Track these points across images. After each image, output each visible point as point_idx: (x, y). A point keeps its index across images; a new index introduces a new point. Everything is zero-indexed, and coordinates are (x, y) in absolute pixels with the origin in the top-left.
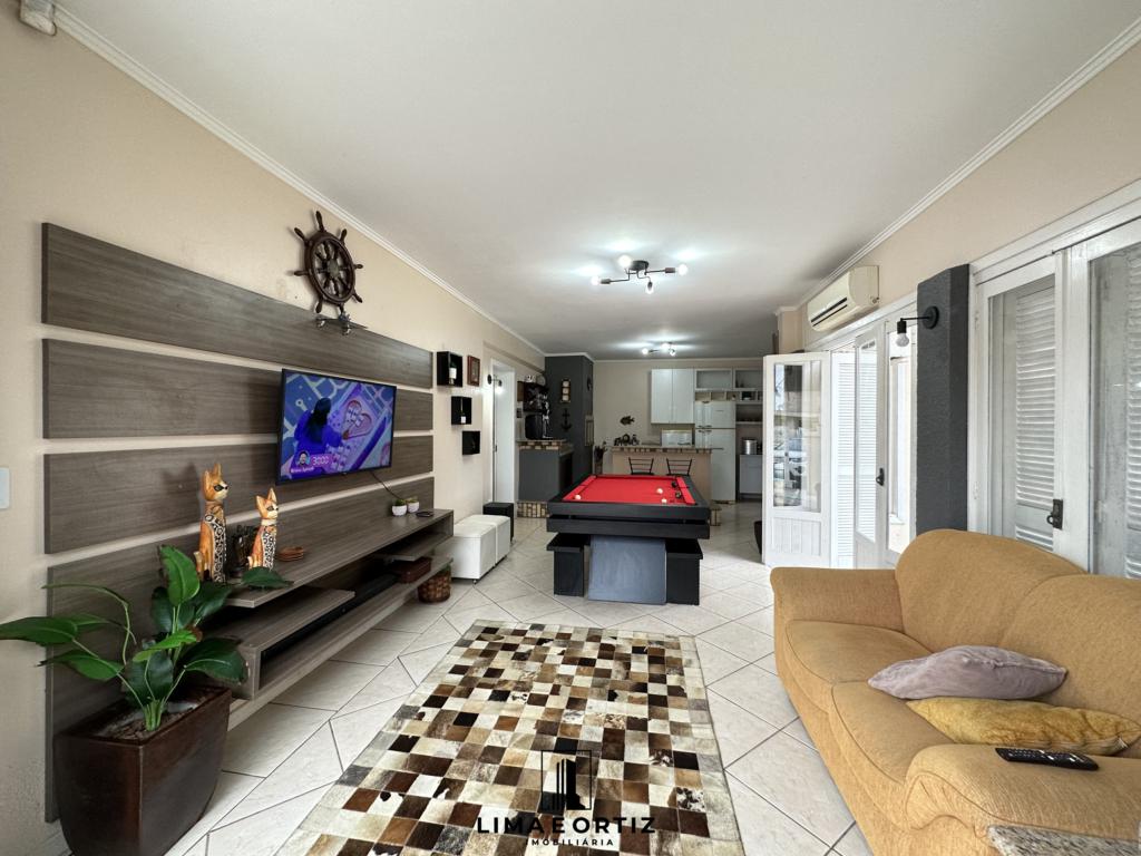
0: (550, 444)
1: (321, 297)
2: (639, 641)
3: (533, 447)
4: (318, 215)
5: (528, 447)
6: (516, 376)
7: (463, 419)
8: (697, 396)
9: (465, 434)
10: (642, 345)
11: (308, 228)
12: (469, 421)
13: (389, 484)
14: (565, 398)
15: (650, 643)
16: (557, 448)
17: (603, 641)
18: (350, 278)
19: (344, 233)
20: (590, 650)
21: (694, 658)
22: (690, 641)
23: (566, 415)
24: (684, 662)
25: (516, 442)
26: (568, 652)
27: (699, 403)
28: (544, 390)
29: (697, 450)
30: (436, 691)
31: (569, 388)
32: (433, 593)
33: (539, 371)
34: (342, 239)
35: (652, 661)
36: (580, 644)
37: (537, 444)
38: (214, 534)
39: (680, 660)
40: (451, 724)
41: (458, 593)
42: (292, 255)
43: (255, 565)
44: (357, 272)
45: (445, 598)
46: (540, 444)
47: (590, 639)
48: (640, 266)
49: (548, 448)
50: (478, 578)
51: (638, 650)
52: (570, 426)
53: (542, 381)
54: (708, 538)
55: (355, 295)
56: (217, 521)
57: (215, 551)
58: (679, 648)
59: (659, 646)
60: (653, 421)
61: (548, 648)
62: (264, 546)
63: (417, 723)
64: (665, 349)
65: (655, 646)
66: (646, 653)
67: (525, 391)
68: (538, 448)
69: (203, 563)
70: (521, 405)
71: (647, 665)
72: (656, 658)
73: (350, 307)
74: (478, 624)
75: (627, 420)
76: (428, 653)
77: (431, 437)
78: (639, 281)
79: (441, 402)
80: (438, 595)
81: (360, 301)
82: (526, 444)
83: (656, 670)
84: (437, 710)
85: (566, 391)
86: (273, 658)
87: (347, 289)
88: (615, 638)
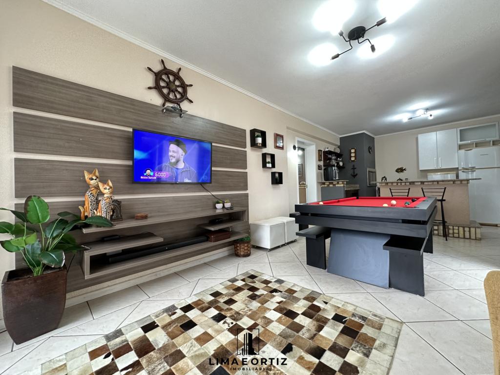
0: (338, 183)
1: (166, 99)
2: (345, 311)
3: (328, 185)
4: (162, 61)
5: (325, 186)
6: (316, 147)
7: (269, 165)
8: (460, 147)
9: (273, 174)
11: (157, 68)
12: (273, 166)
13: (214, 193)
14: (353, 159)
15: (354, 315)
16: (342, 185)
17: (315, 303)
18: (185, 91)
19: (180, 69)
20: (300, 307)
21: (391, 343)
22: (395, 325)
23: (354, 168)
24: (377, 343)
25: (318, 183)
26: (285, 302)
27: (462, 151)
28: (338, 155)
29: (461, 181)
30: (193, 303)
31: (355, 152)
33: (336, 145)
34: (178, 73)
35: (346, 331)
36: (297, 300)
37: (330, 183)
38: (90, 200)
39: (374, 340)
40: (179, 325)
41: (256, 255)
43: (98, 215)
44: (188, 88)
46: (332, 183)
47: (306, 299)
48: (357, 34)
49: (337, 185)
50: (269, 248)
51: (338, 318)
52: (357, 174)
53: (338, 151)
55: (188, 99)
56: (91, 194)
58: (379, 328)
59: (360, 321)
60: (421, 169)
61: (274, 296)
62: (102, 206)
63: (168, 317)
64: (421, 115)
65: (356, 319)
66: (343, 323)
68: (331, 186)
69: (84, 212)
70: (322, 163)
71: (338, 333)
72: (351, 331)
73: (185, 105)
74: (250, 272)
75: (400, 170)
77: (247, 173)
79: (253, 157)
80: (242, 253)
81: (192, 102)
82: (324, 184)
83: (343, 342)
84: (183, 313)
85: (353, 155)
88: (326, 303)
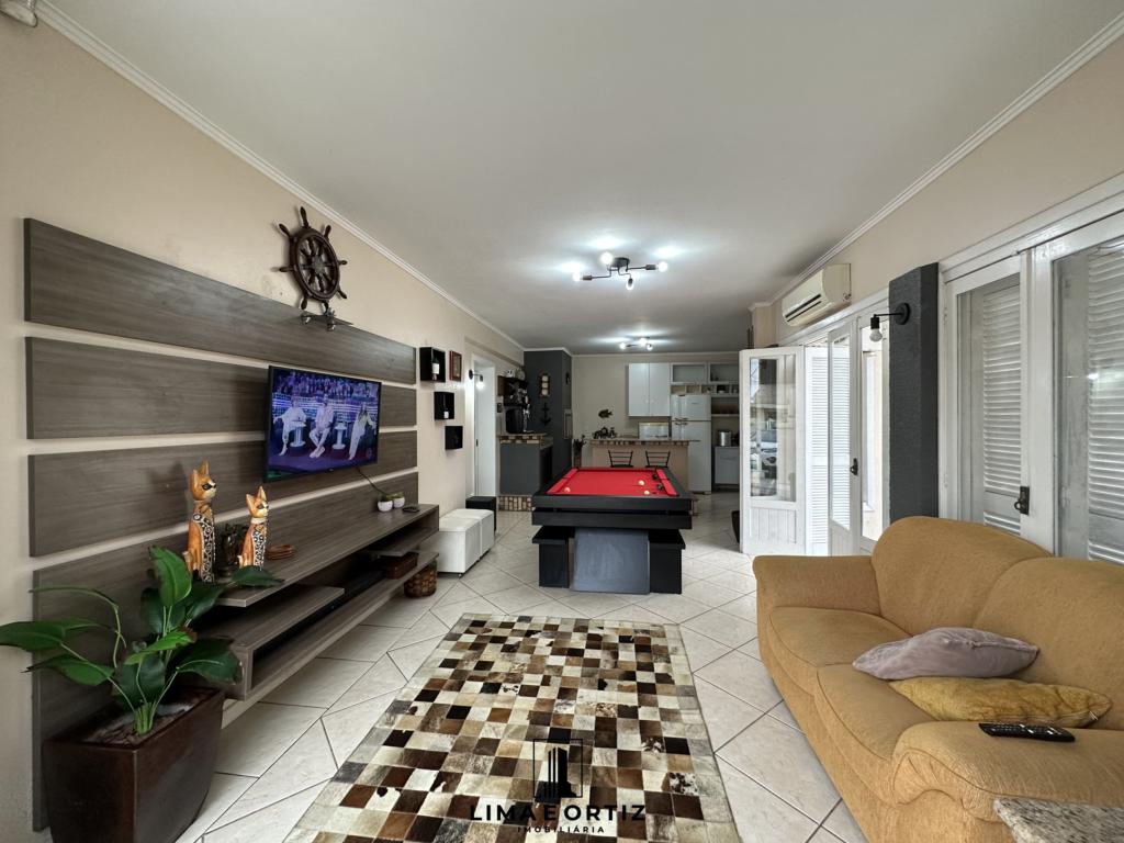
0: (531, 438)
1: (306, 293)
2: (626, 630)
3: (514, 441)
4: (303, 212)
5: (509, 441)
6: (496, 370)
7: (446, 414)
8: (674, 390)
9: (449, 430)
10: (620, 340)
11: (292, 224)
12: (452, 416)
13: (374, 480)
14: (545, 392)
15: (636, 632)
16: (537, 442)
17: (590, 631)
18: (335, 274)
19: (329, 229)
20: (577, 641)
21: (679, 645)
22: (674, 629)
23: (546, 409)
24: (670, 649)
25: (497, 436)
26: (556, 642)
27: (675, 397)
28: (523, 384)
29: (675, 442)
30: (427, 685)
31: (548, 382)
32: (419, 588)
33: (518, 365)
34: (326, 235)
35: (639, 649)
36: (568, 635)
37: (518, 438)
38: (203, 533)
39: (666, 648)
40: (444, 717)
41: (444, 587)
42: (277, 252)
43: (246, 564)
44: (342, 268)
45: (431, 592)
46: (520, 438)
47: (577, 630)
48: (621, 263)
49: (528, 442)
50: (463, 571)
51: (624, 639)
52: (550, 420)
53: (522, 376)
54: (690, 528)
55: (340, 291)
56: (205, 521)
57: (204, 551)
58: (664, 636)
59: (644, 635)
60: (631, 414)
61: (536, 640)
62: (254, 544)
63: (411, 717)
64: (642, 343)
65: (641, 635)
66: (632, 642)
67: (505, 386)
68: (518, 442)
69: (192, 563)
70: (501, 400)
71: (634, 653)
72: (643, 647)
73: (335, 303)
74: (465, 618)
75: (605, 414)
76: (417, 647)
77: (415, 432)
78: (620, 278)
79: (424, 397)
80: (425, 590)
81: (345, 297)
82: (506, 438)
83: (643, 658)
84: (429, 704)
85: (545, 385)
86: (265, 657)
87: (332, 285)
88: (602, 628)
